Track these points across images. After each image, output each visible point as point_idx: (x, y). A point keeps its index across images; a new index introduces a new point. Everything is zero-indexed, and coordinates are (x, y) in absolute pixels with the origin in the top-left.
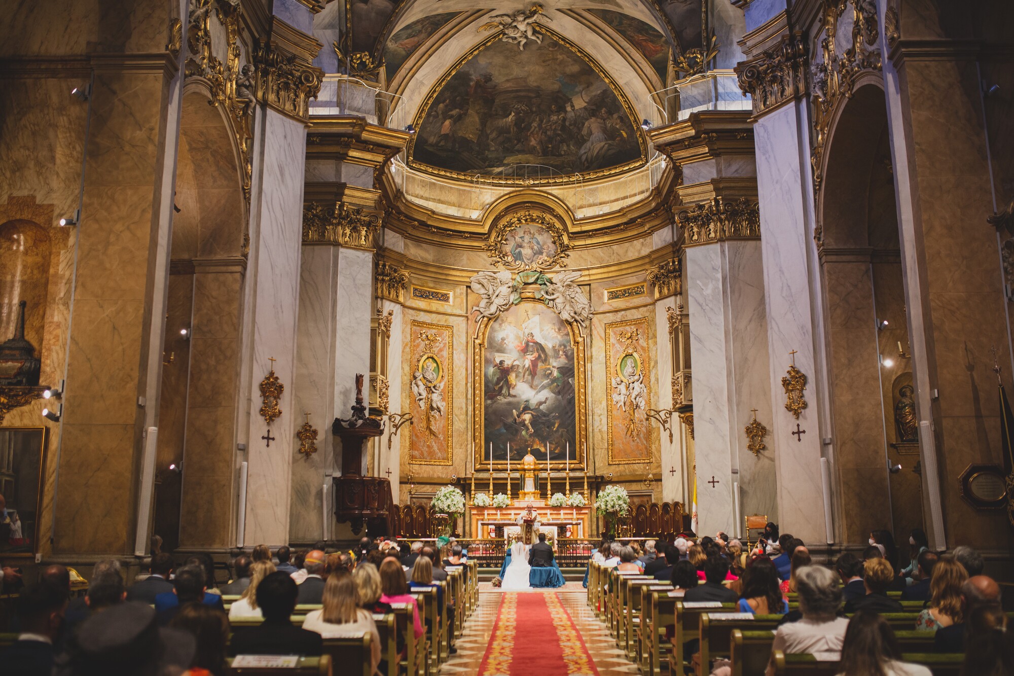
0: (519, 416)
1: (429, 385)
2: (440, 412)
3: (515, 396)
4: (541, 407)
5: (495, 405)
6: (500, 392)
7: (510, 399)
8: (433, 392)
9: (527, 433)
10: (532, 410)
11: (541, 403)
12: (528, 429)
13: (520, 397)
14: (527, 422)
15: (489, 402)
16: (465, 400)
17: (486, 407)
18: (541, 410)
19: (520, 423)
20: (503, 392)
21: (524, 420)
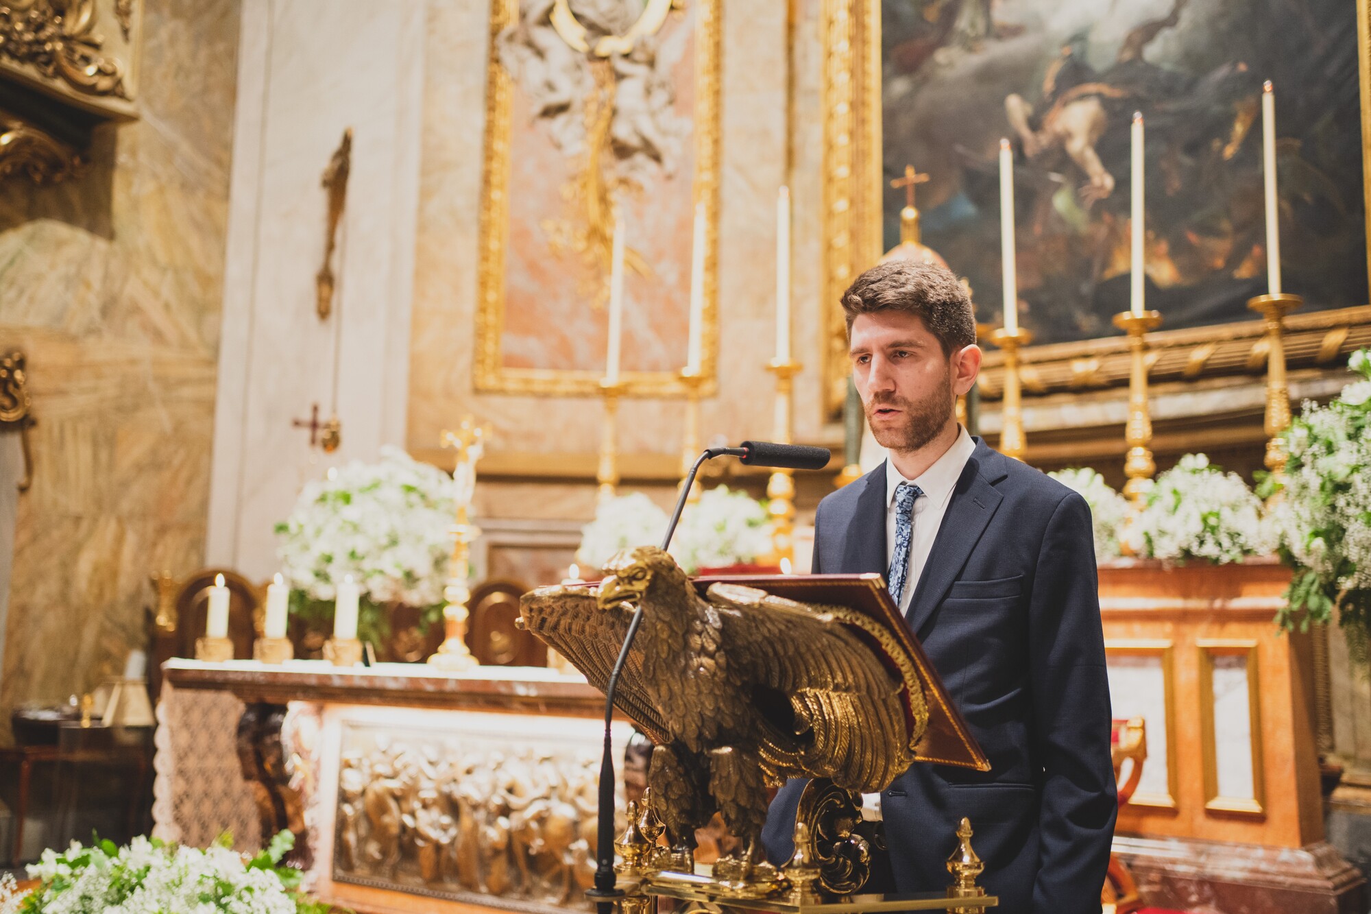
0: (1035, 124)
1: (606, 46)
2: (657, 158)
3: (1015, 31)
4: (1152, 52)
5: (926, 97)
6: (945, 31)
7: (996, 50)
8: (620, 77)
9: (1078, 200)
10: (1098, 79)
11: (1149, 30)
12: (1080, 177)
13: (1039, 25)
14: (1079, 145)
15: (900, 86)
16: (780, 96)
17: (889, 116)
18: (1152, 68)
19: (1045, 155)
20: (963, 23)
21: (1061, 141)
